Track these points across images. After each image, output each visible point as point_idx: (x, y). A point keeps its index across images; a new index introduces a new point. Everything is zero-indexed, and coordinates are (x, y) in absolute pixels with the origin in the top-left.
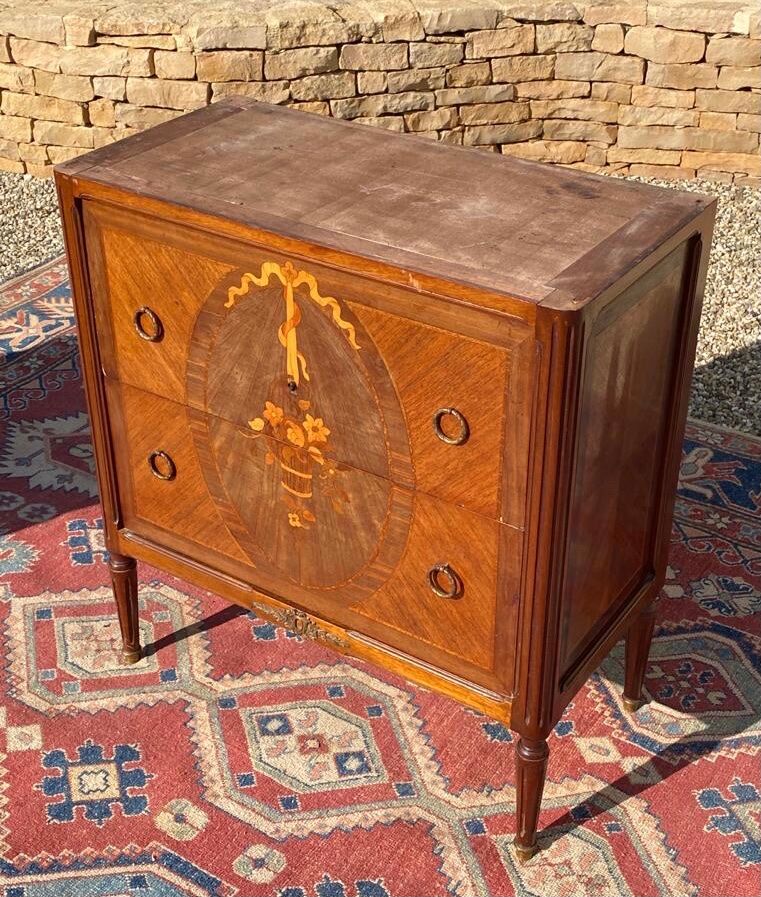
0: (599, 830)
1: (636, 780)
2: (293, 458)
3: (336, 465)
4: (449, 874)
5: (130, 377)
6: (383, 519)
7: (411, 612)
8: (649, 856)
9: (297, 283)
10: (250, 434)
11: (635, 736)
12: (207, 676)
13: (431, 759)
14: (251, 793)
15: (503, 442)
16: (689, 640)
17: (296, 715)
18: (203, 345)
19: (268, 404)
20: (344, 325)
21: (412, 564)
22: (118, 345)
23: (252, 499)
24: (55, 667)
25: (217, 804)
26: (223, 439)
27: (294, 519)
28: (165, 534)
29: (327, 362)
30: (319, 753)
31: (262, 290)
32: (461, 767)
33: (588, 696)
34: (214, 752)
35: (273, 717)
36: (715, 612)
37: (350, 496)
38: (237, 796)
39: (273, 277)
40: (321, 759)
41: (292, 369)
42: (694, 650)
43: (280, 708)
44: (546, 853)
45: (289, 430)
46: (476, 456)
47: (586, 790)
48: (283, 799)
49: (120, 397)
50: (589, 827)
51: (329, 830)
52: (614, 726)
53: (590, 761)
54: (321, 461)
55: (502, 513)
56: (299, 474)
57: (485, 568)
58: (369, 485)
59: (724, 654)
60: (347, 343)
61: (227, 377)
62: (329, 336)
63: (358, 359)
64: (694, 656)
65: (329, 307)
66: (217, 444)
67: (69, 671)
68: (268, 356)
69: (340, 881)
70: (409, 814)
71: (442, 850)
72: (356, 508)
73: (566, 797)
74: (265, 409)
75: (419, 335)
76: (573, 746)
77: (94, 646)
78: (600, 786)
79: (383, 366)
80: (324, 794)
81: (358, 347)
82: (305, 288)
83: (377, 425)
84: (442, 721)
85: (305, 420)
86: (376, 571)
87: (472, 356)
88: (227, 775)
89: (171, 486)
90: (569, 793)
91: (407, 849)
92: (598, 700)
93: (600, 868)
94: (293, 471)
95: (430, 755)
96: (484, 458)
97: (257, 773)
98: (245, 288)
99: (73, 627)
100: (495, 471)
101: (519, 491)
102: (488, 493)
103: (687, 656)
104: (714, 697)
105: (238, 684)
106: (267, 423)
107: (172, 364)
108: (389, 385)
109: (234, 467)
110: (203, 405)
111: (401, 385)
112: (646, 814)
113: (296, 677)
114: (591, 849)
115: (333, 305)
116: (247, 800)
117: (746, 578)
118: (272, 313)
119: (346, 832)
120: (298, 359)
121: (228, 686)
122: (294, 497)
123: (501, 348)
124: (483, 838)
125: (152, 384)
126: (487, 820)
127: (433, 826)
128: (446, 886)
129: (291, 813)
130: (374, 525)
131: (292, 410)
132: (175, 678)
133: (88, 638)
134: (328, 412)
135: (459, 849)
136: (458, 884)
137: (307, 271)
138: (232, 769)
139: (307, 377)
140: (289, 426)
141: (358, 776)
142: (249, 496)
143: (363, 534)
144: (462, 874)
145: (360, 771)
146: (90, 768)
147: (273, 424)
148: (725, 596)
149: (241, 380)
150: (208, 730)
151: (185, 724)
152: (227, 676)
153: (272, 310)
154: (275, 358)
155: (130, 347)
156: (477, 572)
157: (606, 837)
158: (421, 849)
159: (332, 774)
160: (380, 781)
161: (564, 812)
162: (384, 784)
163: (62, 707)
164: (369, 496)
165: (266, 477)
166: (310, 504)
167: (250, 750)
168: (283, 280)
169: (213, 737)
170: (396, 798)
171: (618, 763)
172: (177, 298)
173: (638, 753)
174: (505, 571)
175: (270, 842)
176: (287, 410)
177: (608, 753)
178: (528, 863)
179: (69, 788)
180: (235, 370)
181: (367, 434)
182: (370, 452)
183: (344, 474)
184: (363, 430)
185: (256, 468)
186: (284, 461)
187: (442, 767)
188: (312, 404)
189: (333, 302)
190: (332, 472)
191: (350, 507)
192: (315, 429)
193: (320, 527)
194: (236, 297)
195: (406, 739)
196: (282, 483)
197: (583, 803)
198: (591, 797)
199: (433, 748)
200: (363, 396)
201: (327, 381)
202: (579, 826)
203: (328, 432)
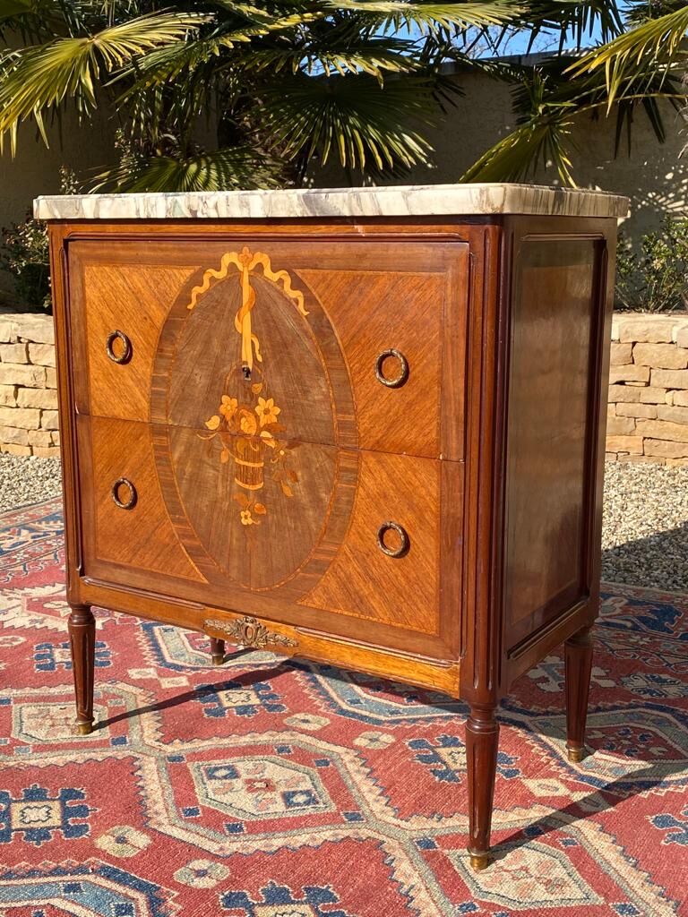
0: (555, 845)
1: (585, 808)
2: (247, 449)
3: (286, 444)
4: (401, 880)
5: (100, 408)
6: (330, 491)
7: (358, 588)
8: (609, 863)
9: (252, 266)
10: (207, 435)
11: (582, 778)
12: (158, 741)
13: (380, 795)
14: (197, 821)
15: (441, 371)
16: (625, 714)
17: (244, 766)
18: (167, 354)
19: (225, 398)
20: (294, 294)
21: (359, 533)
22: (92, 376)
23: (207, 506)
24: (9, 736)
25: (161, 830)
26: (183, 448)
27: (246, 517)
28: (124, 572)
29: (279, 337)
30: (266, 792)
31: (222, 282)
32: (411, 798)
33: (533, 751)
34: (160, 792)
35: (221, 768)
36: (647, 696)
37: (299, 474)
38: (182, 824)
39: (232, 267)
40: (268, 795)
41: (247, 355)
42: (631, 720)
43: (229, 761)
44: (501, 863)
45: (243, 420)
46: (416, 393)
47: (537, 814)
48: (228, 826)
49: (89, 433)
50: (542, 841)
51: (275, 848)
52: (561, 771)
53: (539, 795)
54: (272, 444)
55: (442, 449)
56: (250, 465)
57: (428, 516)
58: (317, 456)
59: (659, 722)
60: (296, 312)
61: (188, 381)
62: (281, 311)
63: (307, 325)
64: (632, 724)
65: (281, 281)
66: (176, 456)
67: (22, 739)
68: (224, 347)
69: (286, 886)
70: (357, 834)
71: (393, 860)
72: (305, 486)
73: (518, 821)
74: (222, 403)
75: (361, 285)
76: (522, 785)
77: (49, 722)
78: (550, 811)
79: (330, 327)
80: (271, 821)
81: (306, 313)
82: (260, 267)
83: (324, 390)
84: (389, 768)
85: (257, 404)
86: (323, 552)
87: (410, 291)
88: (172, 808)
89: (131, 515)
90: (520, 818)
91: (357, 861)
92: (542, 754)
93: (559, 872)
94: (246, 464)
95: (378, 792)
96: (424, 393)
97: (202, 807)
98: (206, 284)
99: (29, 710)
100: (433, 405)
101: (457, 420)
102: (427, 430)
103: (625, 724)
104: (654, 750)
105: (187, 746)
106: (223, 418)
107: (138, 383)
108: (334, 344)
109: (191, 476)
110: (164, 418)
111: (345, 341)
112: (601, 833)
113: (246, 740)
114: (547, 858)
115: (283, 277)
116: (192, 826)
117: (671, 675)
118: (229, 303)
119: (294, 850)
120: (252, 342)
121: (176, 748)
122: (246, 492)
123: (436, 274)
124: (436, 853)
125: (120, 409)
126: (438, 839)
127: (382, 843)
128: (399, 890)
129: (236, 836)
130: (321, 500)
131: (245, 397)
132: (125, 743)
133: (43, 717)
134: (279, 390)
135: (411, 859)
136: (411, 888)
137: (262, 251)
138: (178, 804)
139: (260, 358)
140: (243, 416)
141: (306, 807)
142: (204, 503)
143: (311, 513)
144: (415, 880)
145: (307, 803)
146: (33, 804)
147: (228, 418)
148: (654, 686)
149: (201, 380)
150: (155, 777)
151: (132, 773)
152: (177, 741)
153: (230, 299)
154: (232, 348)
155: (101, 377)
156: (421, 521)
157: (562, 849)
158: (371, 861)
159: (280, 807)
160: (328, 810)
161: (517, 831)
162: (331, 813)
163: (11, 764)
164: (317, 469)
165: (220, 477)
166: (261, 495)
167: (197, 790)
168: (240, 266)
169: (160, 782)
170: (344, 823)
171: (568, 796)
172: (146, 313)
173: (586, 789)
174: (448, 511)
175: (214, 857)
176: (241, 399)
177: (557, 789)
178: (484, 871)
179: (10, 819)
180: (196, 371)
181: (314, 401)
182: (317, 420)
183: (293, 452)
184: (310, 398)
185: (212, 471)
186: (237, 455)
187: (390, 800)
188: (264, 386)
189: (285, 274)
190: (282, 453)
191: (299, 486)
192: (267, 412)
193: (270, 518)
194: (198, 296)
195: (353, 782)
196: (236, 480)
197: (536, 823)
198: (543, 819)
199: (381, 787)
200: (311, 363)
201: (278, 357)
202: (533, 841)
203: (278, 411)
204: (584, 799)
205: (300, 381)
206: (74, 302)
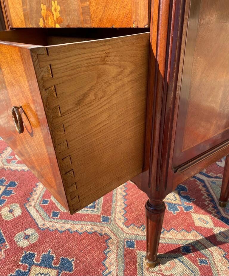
0: (195, 262)
1: (220, 239)
4: (107, 266)
11: (223, 218)
13: (123, 209)
14: (44, 207)
25: (28, 209)
32: (134, 215)
33: (203, 197)
34: (41, 189)
38: (38, 207)
44: (162, 267)
47: (192, 238)
48: (54, 212)
50: (189, 258)
51: (64, 229)
52: (213, 212)
53: (197, 225)
69: (54, 255)
70: (102, 230)
71: (109, 252)
73: (181, 239)
76: (191, 217)
78: (200, 237)
84: (134, 195)
88: (40, 198)
90: (183, 238)
91: (93, 247)
92: (207, 199)
95: (123, 207)
97: (51, 200)
112: (224, 259)
114: (188, 271)
116: (40, 210)
119: (71, 232)
124: (132, 251)
126: (137, 242)
127: (110, 238)
128: (103, 272)
129: (53, 219)
135: (117, 253)
136: (110, 273)
138: (44, 196)
141: (89, 209)
144: (113, 268)
157: (198, 266)
158: (99, 249)
160: (97, 213)
161: (178, 247)
162: (97, 215)
170: (100, 222)
171: (212, 229)
175: (37, 228)
177: (207, 223)
178: (151, 270)
187: (126, 213)
195: (116, 199)
197: (189, 244)
198: (193, 242)
199: (126, 205)
202: (184, 256)
204: (220, 233)
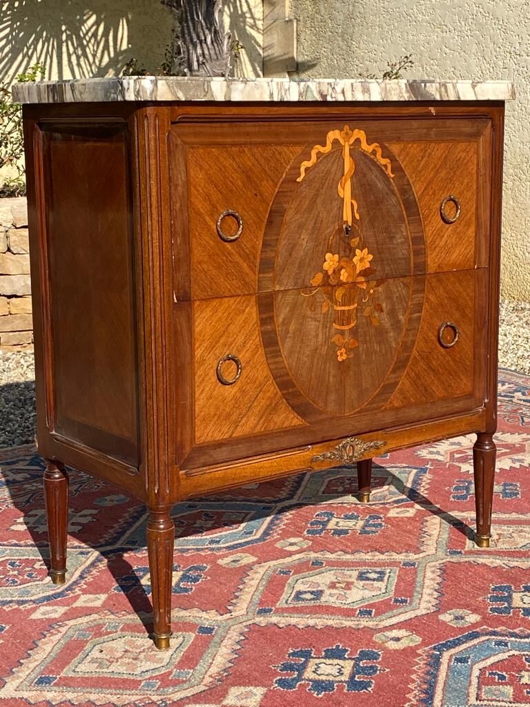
2: (344, 295)
3: (375, 283)
6: (405, 313)
9: (352, 141)
10: (311, 291)
19: (328, 255)
20: (384, 161)
23: (308, 356)
26: (288, 309)
27: (341, 355)
29: (372, 197)
31: (327, 156)
37: (384, 305)
39: (336, 142)
41: (347, 216)
45: (343, 271)
54: (364, 286)
55: (475, 261)
56: (346, 308)
58: (396, 288)
60: (386, 177)
61: (296, 247)
62: (373, 175)
63: (393, 185)
65: (374, 152)
66: (282, 318)
68: (329, 211)
72: (387, 314)
74: (325, 261)
75: (430, 150)
79: (409, 184)
81: (392, 176)
82: (358, 141)
83: (404, 234)
85: (355, 255)
94: (343, 308)
98: (314, 158)
102: (468, 250)
106: (326, 273)
107: (246, 257)
109: (294, 333)
110: (273, 285)
115: (376, 149)
118: (333, 173)
120: (352, 203)
122: (343, 332)
130: (399, 321)
131: (345, 251)
134: (372, 240)
137: (360, 129)
139: (357, 217)
140: (342, 268)
143: (392, 334)
147: (330, 272)
149: (307, 244)
155: (206, 259)
164: (397, 297)
165: (321, 326)
166: (354, 332)
168: (342, 142)
172: (255, 189)
176: (342, 253)
181: (398, 244)
182: (399, 258)
183: (380, 289)
184: (395, 242)
185: (314, 323)
186: (336, 303)
188: (360, 238)
189: (377, 146)
190: (372, 291)
191: (384, 315)
192: (362, 260)
193: (361, 348)
194: (306, 170)
196: (334, 324)
200: (396, 215)
201: (372, 214)
203: (371, 257)
205: (387, 230)
206: (176, 186)
